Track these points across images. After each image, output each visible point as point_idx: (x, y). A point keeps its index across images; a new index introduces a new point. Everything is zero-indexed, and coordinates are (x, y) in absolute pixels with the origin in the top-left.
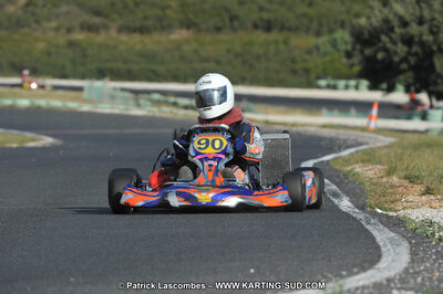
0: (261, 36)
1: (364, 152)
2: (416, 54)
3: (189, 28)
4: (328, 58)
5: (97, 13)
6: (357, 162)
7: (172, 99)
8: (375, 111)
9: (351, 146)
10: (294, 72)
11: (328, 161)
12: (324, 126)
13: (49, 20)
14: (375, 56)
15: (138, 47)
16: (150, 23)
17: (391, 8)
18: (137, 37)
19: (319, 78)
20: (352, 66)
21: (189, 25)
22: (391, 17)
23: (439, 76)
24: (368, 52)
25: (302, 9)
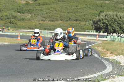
0: (75, 22)
1: (97, 44)
2: (105, 26)
4: (88, 26)
5: (44, 18)
6: (96, 47)
8: (98, 37)
9: (94, 43)
10: (81, 29)
11: (90, 46)
12: (88, 39)
13: (35, 19)
15: (52, 24)
16: (54, 20)
18: (52, 22)
19: (86, 30)
20: (93, 28)
21: (62, 20)
22: (100, 19)
23: (109, 30)
24: (96, 25)
25: (83, 17)
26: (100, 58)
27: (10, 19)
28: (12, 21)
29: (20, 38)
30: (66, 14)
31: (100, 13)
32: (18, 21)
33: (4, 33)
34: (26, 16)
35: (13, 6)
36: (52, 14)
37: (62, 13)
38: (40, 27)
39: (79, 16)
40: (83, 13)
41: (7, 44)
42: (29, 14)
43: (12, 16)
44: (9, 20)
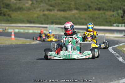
0: (97, 12)
3: (77, 10)
4: (116, 18)
5: (51, 6)
6: (124, 47)
10: (107, 22)
12: (115, 37)
15: (63, 15)
16: (66, 9)
18: (62, 13)
19: (114, 23)
20: (123, 20)
21: (77, 9)
25: (109, 4)
28: (4, 12)
32: (13, 11)
34: (24, 4)
38: (45, 20)
39: (103, 2)
43: (3, 4)
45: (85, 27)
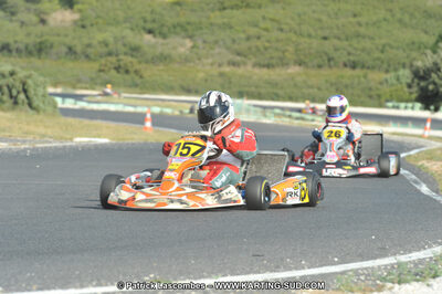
0: (348, 72)
1: (426, 152)
3: (300, 65)
4: (394, 88)
5: (239, 54)
6: (423, 159)
7: (288, 113)
8: (428, 125)
9: (415, 148)
10: (370, 97)
12: (394, 134)
13: (207, 58)
14: (427, 87)
15: (266, 77)
16: (274, 62)
17: (439, 56)
18: (265, 71)
19: (387, 101)
20: (411, 93)
21: (300, 63)
22: (439, 61)
24: (423, 84)
25: (378, 54)
26: (438, 198)
27: (117, 55)
28: (126, 65)
29: (154, 124)
30: (315, 43)
31: (437, 42)
32: (147, 62)
33: (95, 107)
34: (174, 48)
35: (129, 8)
36: (268, 41)
37: (302, 40)
39: (363, 50)
40: (377, 41)
41: (105, 144)
42: (184, 38)
43: (124, 45)
44: (113, 59)
45: (322, 107)
